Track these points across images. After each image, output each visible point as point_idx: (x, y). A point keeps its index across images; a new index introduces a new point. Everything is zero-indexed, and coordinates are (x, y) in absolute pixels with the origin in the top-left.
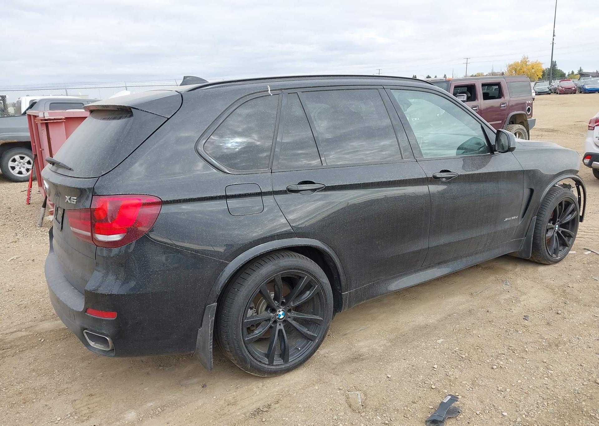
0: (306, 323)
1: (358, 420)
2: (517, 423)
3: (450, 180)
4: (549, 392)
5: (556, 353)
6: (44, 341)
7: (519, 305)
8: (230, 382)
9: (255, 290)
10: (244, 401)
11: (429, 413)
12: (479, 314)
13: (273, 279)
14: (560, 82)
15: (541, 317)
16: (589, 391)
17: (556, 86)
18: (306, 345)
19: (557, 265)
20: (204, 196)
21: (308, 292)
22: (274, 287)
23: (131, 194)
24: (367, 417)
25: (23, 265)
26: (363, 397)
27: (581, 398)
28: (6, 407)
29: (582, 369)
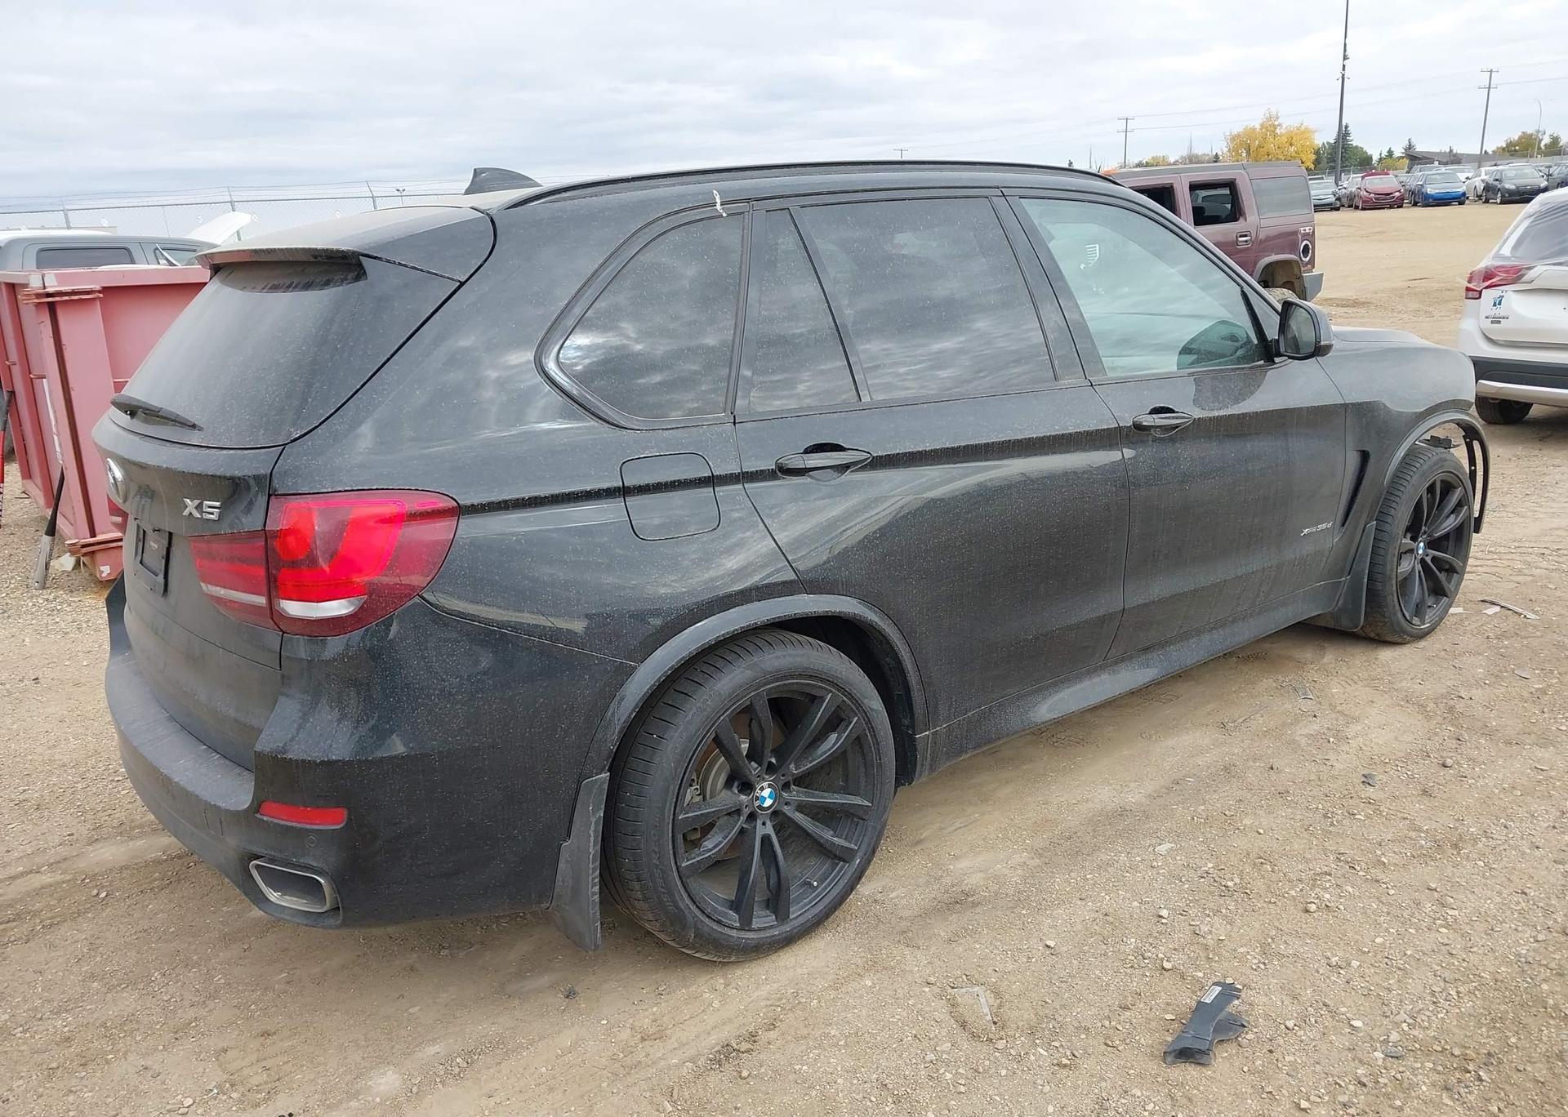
0: (827, 815)
1: (989, 1059)
2: (1391, 1044)
3: (1176, 434)
4: (1456, 963)
5: (1458, 865)
6: (107, 896)
7: (1346, 748)
8: (638, 979)
9: (705, 736)
10: (684, 1028)
11: (1166, 1033)
12: (1250, 775)
13: (749, 703)
14: (1363, 178)
15: (1405, 775)
16: (1552, 956)
17: (1354, 190)
18: (831, 874)
19: (1422, 644)
20: (567, 490)
21: (834, 736)
22: (750, 726)
23: (377, 489)
24: (1012, 1052)
25: (9, 693)
26: (992, 1001)
27: (1535, 973)
28: (34, 1077)
29: (1528, 902)
